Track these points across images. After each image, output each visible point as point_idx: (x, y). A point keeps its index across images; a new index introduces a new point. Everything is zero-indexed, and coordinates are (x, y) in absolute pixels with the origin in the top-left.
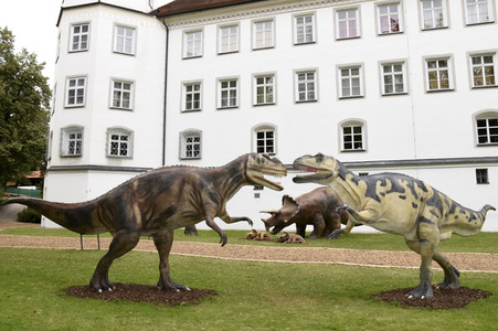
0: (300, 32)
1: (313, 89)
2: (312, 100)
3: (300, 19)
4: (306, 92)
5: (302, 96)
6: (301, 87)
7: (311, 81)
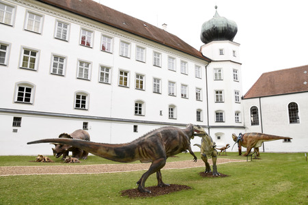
0: (59, 31)
1: (62, 68)
2: (61, 74)
3: (60, 24)
4: (58, 69)
5: (54, 71)
6: (55, 65)
7: (61, 63)
